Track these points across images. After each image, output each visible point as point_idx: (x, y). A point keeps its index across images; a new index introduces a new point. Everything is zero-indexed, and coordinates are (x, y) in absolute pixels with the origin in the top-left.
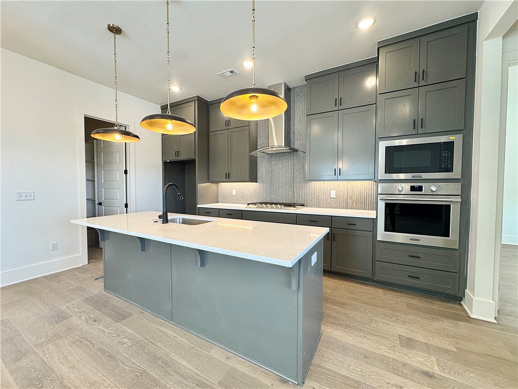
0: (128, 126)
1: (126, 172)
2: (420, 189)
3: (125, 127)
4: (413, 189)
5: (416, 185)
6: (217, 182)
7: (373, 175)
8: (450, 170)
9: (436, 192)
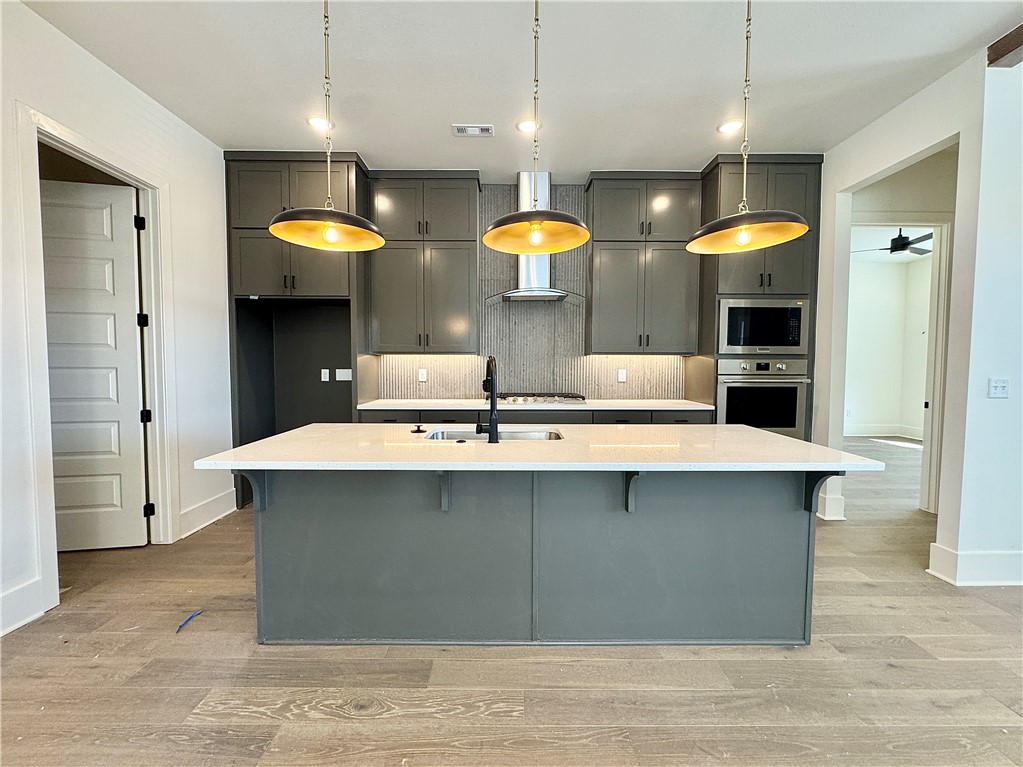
0: (153, 188)
1: (143, 320)
2: (766, 368)
3: (137, 190)
4: (759, 367)
5: (763, 361)
6: (378, 353)
7: (694, 347)
8: (797, 343)
9: (783, 370)
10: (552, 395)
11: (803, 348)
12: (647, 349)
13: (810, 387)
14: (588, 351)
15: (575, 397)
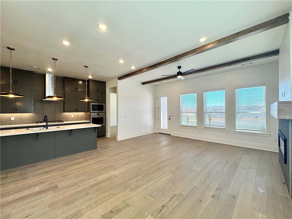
5: (98, 113)
7: (87, 111)
8: (103, 110)
9: (101, 115)
10: (56, 121)
11: (104, 111)
12: (77, 111)
13: (105, 117)
14: (64, 112)
15: (61, 121)
